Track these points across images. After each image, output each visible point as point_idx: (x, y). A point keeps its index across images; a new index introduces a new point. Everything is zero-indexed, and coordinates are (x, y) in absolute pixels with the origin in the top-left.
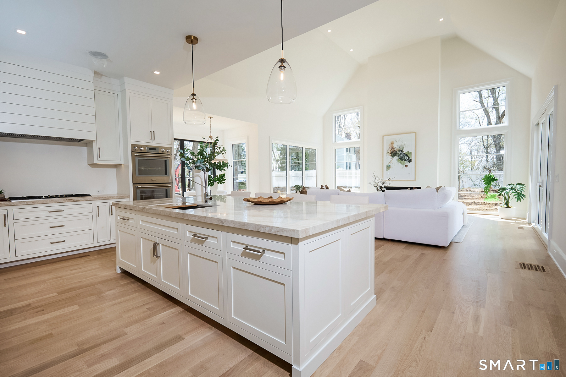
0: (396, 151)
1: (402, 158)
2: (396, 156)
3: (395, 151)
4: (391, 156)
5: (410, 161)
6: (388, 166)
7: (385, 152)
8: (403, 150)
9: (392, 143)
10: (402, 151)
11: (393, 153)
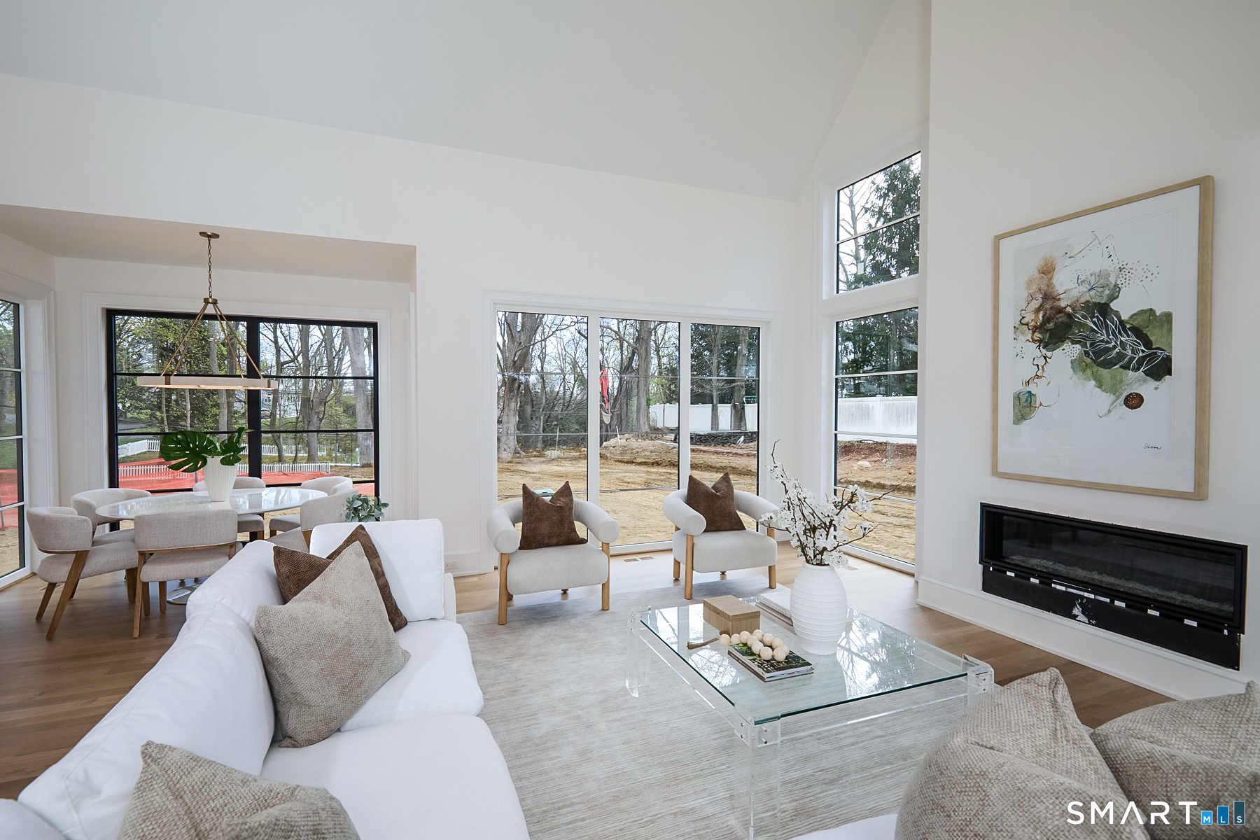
0: (1069, 309)
1: (1109, 350)
2: (1067, 345)
3: (1060, 310)
4: (1040, 341)
5: (1160, 368)
6: (1023, 398)
7: (1008, 320)
8: (1114, 305)
9: (1047, 270)
10: (1103, 309)
11: (1051, 326)
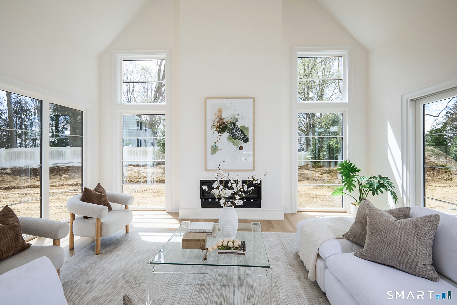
0: (226, 123)
1: (236, 135)
2: (226, 133)
3: (224, 123)
4: (219, 131)
5: (246, 140)
6: (214, 147)
7: (209, 124)
8: (236, 123)
9: (220, 111)
10: (234, 124)
11: (221, 127)
